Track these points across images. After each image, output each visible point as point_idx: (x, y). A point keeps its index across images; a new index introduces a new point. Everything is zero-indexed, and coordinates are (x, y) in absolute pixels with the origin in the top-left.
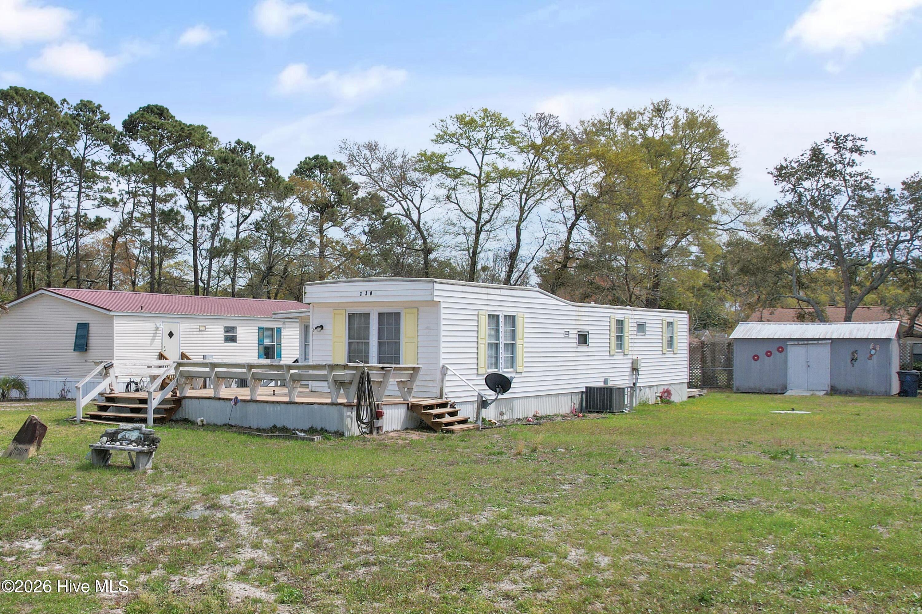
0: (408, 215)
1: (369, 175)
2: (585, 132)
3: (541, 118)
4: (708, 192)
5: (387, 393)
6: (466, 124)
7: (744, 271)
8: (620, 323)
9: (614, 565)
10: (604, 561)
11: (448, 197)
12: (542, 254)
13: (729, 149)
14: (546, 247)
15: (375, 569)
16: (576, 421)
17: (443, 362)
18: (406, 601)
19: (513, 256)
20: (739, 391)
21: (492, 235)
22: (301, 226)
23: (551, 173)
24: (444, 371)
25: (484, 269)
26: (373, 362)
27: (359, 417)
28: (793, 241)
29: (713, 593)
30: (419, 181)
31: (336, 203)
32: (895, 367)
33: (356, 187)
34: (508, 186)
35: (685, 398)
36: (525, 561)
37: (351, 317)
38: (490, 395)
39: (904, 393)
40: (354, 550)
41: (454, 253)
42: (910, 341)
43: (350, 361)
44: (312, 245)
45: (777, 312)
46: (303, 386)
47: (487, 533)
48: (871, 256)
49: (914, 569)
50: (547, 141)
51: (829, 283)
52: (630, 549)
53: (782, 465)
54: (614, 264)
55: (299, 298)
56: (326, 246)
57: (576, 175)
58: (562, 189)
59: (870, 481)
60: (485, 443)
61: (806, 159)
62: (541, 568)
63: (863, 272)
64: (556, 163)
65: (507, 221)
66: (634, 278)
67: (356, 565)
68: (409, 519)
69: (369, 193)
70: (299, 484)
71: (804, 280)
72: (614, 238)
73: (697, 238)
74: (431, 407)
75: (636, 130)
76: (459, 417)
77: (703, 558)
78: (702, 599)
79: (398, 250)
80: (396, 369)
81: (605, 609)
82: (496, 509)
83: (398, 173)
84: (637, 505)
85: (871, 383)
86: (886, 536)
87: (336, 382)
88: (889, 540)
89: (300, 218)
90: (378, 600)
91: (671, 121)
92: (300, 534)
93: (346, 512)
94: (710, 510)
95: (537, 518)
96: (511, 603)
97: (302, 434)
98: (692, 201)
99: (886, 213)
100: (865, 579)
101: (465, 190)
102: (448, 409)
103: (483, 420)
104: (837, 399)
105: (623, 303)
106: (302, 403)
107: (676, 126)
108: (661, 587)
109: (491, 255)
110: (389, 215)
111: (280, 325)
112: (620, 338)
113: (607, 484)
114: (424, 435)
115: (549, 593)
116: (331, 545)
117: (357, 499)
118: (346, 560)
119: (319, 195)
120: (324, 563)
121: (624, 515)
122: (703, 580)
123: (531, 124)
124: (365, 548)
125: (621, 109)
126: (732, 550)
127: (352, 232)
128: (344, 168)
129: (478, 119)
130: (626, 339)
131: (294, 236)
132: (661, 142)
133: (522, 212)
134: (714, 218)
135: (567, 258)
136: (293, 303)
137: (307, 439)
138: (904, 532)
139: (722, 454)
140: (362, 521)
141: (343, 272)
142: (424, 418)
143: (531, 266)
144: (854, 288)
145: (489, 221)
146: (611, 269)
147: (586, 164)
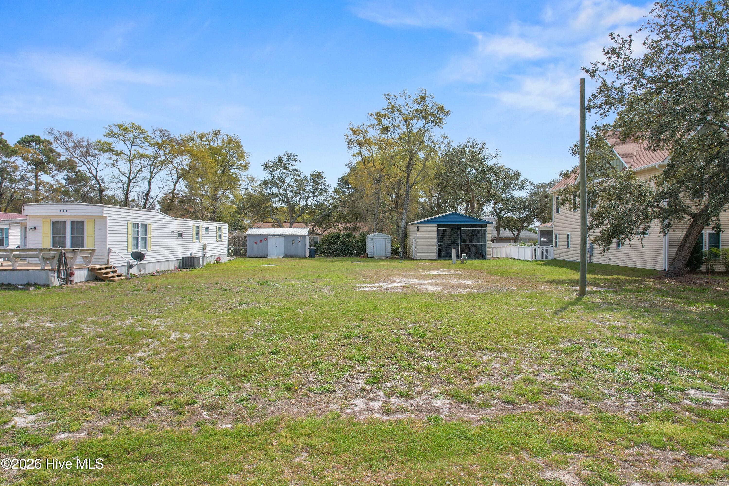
0: (90, 172)
1: (67, 149)
2: (182, 140)
3: (161, 131)
4: (237, 172)
5: (76, 263)
6: (123, 129)
7: (252, 206)
8: (197, 228)
9: (193, 338)
10: (188, 336)
11: (113, 165)
12: (161, 195)
13: (245, 154)
14: (163, 192)
15: (66, 355)
16: (177, 272)
17: (108, 246)
18: (85, 370)
19: (147, 195)
20: (249, 257)
21: (136, 185)
22: (23, 173)
23: (166, 157)
24: (109, 251)
25: (133, 201)
26: (68, 247)
27: (59, 276)
28: (270, 195)
29: (236, 345)
30: (97, 155)
31: (46, 162)
32: (308, 246)
33: (59, 155)
34: (145, 162)
35: (227, 261)
36: (150, 341)
37: (54, 223)
38: (134, 262)
39: (311, 256)
40: (53, 347)
41: (116, 192)
42: (313, 236)
43: (53, 246)
44: (31, 183)
45: (264, 224)
46: (22, 260)
47: (131, 330)
48: (299, 202)
49: (312, 325)
50: (164, 142)
51: (284, 212)
52: (200, 329)
53: (265, 287)
54: (196, 201)
55: (21, 212)
56: (40, 184)
57: (178, 160)
58: (171, 165)
59: (298, 292)
60: (131, 285)
61: (276, 161)
62: (158, 343)
63: (297, 208)
64: (169, 153)
65: (144, 178)
66: (205, 208)
67: (54, 355)
68: (87, 327)
69: (67, 159)
70: (17, 315)
71: (275, 211)
72: (195, 189)
73: (232, 191)
74: (102, 269)
75: (205, 141)
76: (118, 273)
77: (232, 330)
78: (231, 348)
79: (85, 189)
80: (81, 250)
81: (188, 358)
82: (135, 317)
83: (84, 149)
84: (204, 309)
85: (299, 252)
86: (302, 313)
87: (44, 258)
88: (303, 315)
89: (22, 168)
90: (67, 372)
91: (221, 140)
92: (17, 343)
93: (49, 328)
94: (235, 309)
95: (156, 320)
96: (143, 362)
97: (21, 287)
98: (229, 175)
99: (305, 186)
100: (294, 331)
101: (122, 162)
102: (112, 270)
103: (131, 274)
104: (287, 259)
105: (199, 219)
106: (22, 270)
107: (223, 142)
108: (214, 345)
109: (136, 194)
110: (79, 171)
111: (7, 227)
112: (197, 235)
113: (190, 301)
114: (98, 284)
115: (162, 355)
116: (38, 346)
117: (56, 320)
118: (49, 353)
119: (35, 157)
120: (33, 357)
121: (198, 314)
122: (232, 340)
123: (156, 133)
124: (60, 345)
125: (199, 131)
126: (244, 326)
127: (56, 178)
128: (51, 144)
129: (129, 128)
130: (200, 235)
131: (18, 178)
132: (216, 149)
133: (151, 175)
134: (239, 183)
135: (173, 197)
136: (17, 214)
137: (25, 290)
138: (309, 311)
139: (241, 284)
140: (59, 331)
141: (51, 199)
142: (98, 275)
143: (156, 200)
144: (293, 215)
145: (135, 178)
146: (194, 203)
147: (183, 155)
